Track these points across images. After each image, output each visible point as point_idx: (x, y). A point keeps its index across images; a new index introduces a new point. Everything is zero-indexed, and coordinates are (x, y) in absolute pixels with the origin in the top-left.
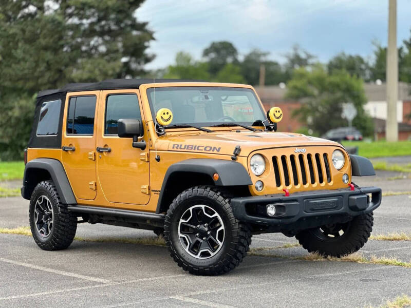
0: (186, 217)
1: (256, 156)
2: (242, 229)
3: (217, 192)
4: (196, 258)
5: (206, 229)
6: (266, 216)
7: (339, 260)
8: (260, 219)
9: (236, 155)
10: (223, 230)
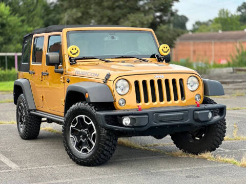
0: (74, 123)
1: (121, 81)
2: (107, 134)
3: (92, 106)
4: (80, 153)
5: (86, 132)
6: (122, 125)
7: (196, 156)
8: (117, 128)
9: (107, 79)
10: (95, 134)
